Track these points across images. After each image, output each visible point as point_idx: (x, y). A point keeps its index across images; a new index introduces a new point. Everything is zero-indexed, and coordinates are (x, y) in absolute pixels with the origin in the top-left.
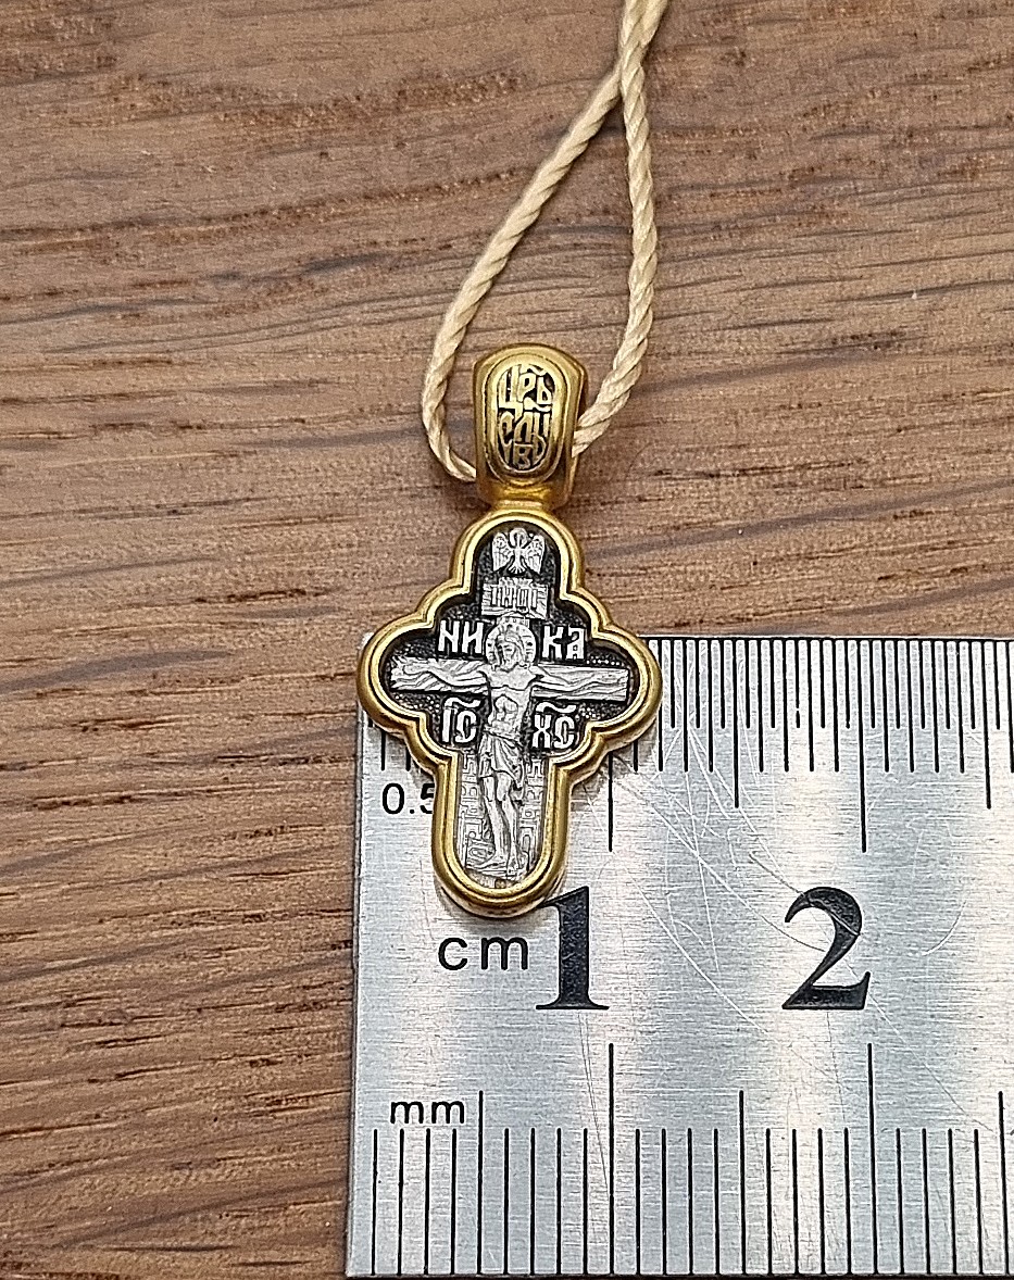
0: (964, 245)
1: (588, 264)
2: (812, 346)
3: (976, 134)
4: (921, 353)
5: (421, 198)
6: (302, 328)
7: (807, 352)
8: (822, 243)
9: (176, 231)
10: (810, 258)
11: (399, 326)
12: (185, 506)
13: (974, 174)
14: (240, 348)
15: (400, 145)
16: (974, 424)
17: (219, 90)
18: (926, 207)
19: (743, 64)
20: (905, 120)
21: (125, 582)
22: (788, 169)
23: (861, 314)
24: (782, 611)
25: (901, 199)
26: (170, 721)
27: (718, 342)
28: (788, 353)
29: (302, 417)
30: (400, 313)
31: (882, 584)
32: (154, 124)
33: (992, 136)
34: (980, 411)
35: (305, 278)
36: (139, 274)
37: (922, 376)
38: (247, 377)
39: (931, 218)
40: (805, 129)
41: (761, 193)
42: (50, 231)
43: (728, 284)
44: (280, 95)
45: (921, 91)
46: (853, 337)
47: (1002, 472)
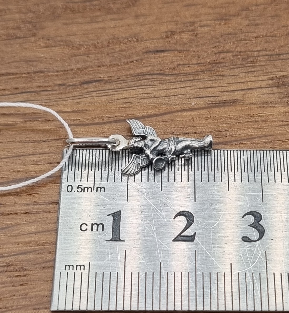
0: (254, 79)
1: (156, 83)
2: (214, 102)
3: (257, 52)
4: (243, 104)
5: (113, 67)
6: (81, 97)
7: (212, 104)
8: (217, 78)
9: (49, 74)
10: (214, 82)
11: (106, 97)
12: (48, 140)
13: (256, 62)
14: (64, 102)
15: (108, 54)
16: (256, 122)
17: (62, 41)
18: (244, 70)
19: (197, 36)
20: (239, 49)
21: (30, 158)
22: (208, 61)
23: (227, 95)
25: (237, 68)
26: (40, 193)
27: (189, 101)
28: (207, 104)
29: (80, 118)
30: (106, 94)
32: (46, 49)
33: (262, 53)
34: (258, 118)
35: (82, 85)
36: (39, 84)
37: (243, 110)
38: (66, 109)
39: (245, 72)
40: (213, 51)
41: (201, 66)
42: (17, 74)
43: (192, 88)
44: (78, 42)
45: (243, 42)
46: (224, 101)
47: (264, 133)
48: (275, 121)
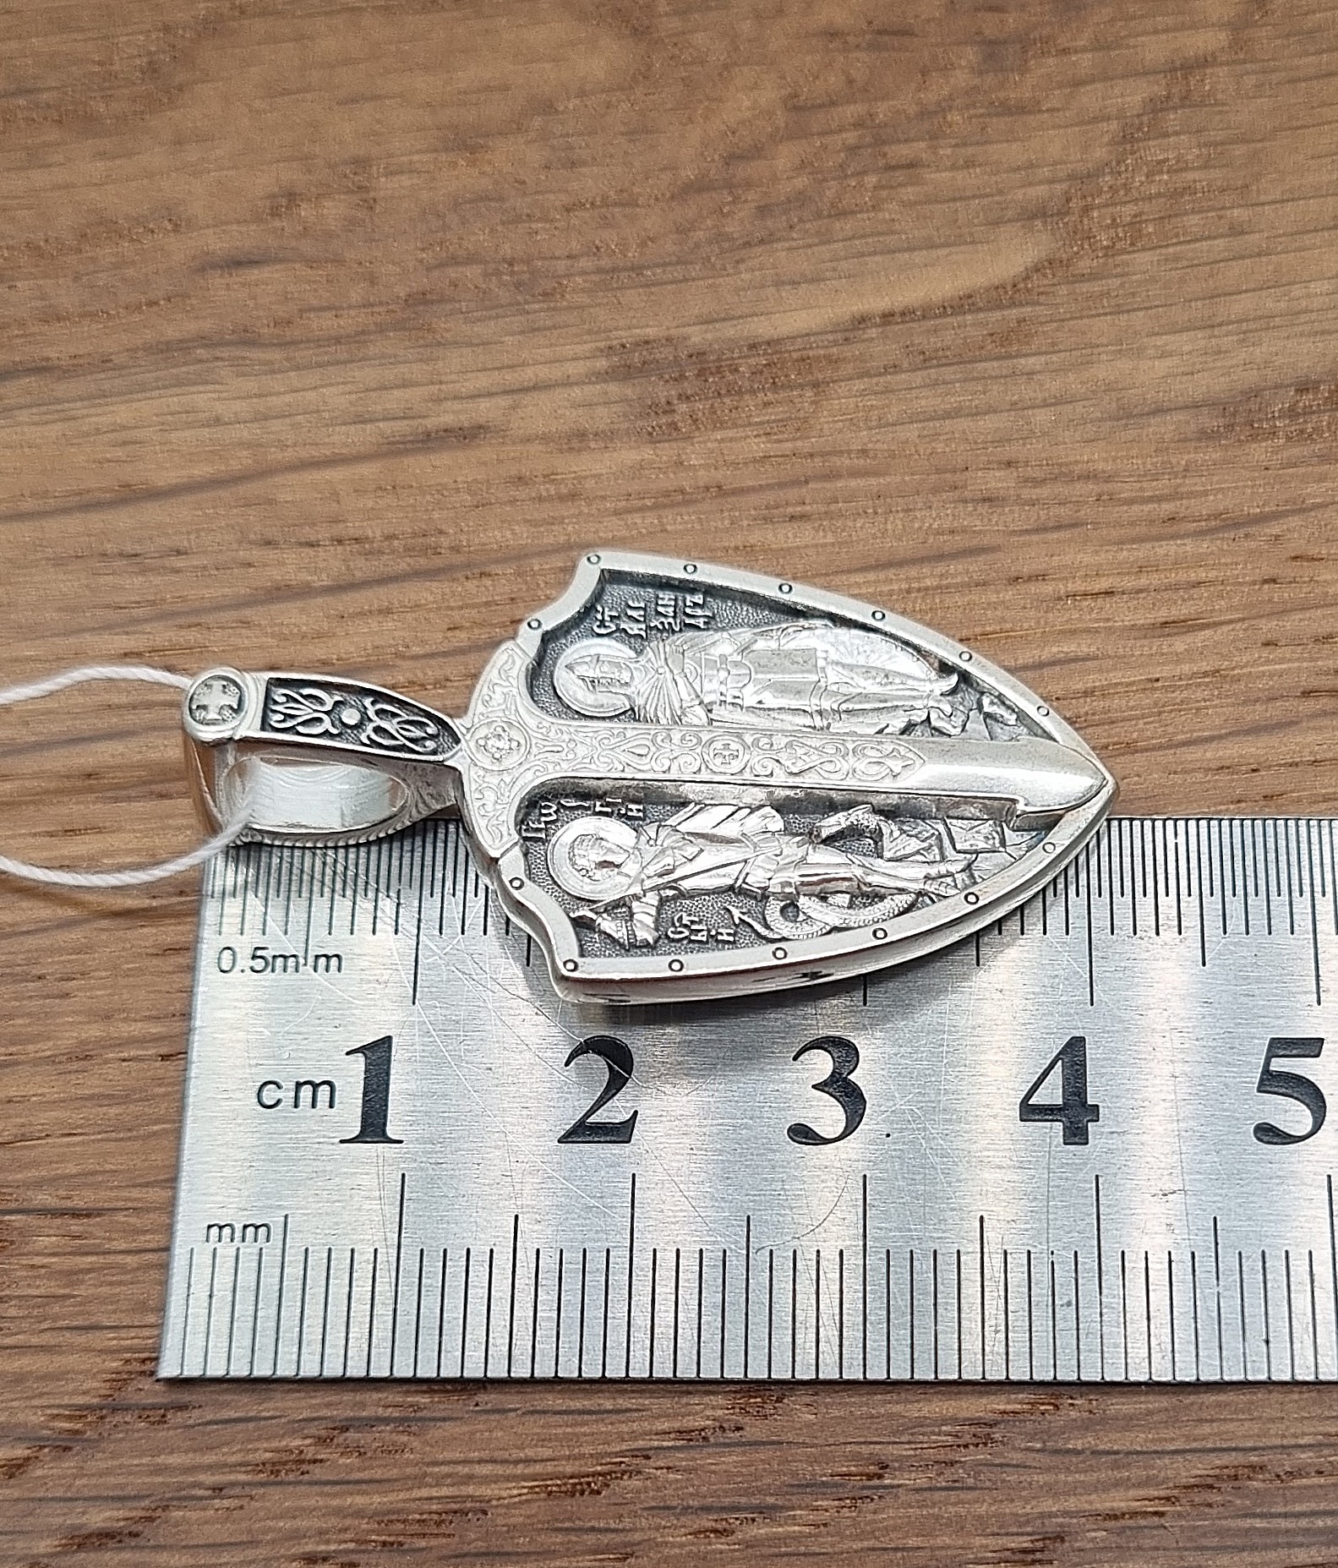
0: (549, 354)
1: (225, 373)
2: (410, 438)
3: (569, 262)
4: (503, 443)
5: (90, 321)
7: (404, 442)
8: (427, 353)
10: (415, 366)
11: (59, 426)
13: (563, 295)
16: (540, 499)
18: (519, 323)
19: (373, 208)
22: (404, 293)
23: (454, 411)
24: (361, 656)
25: (498, 317)
27: (329, 435)
28: (388, 443)
30: (63, 415)
31: (449, 634)
33: (584, 263)
34: (548, 489)
37: (502, 461)
39: (522, 332)
40: (421, 261)
41: (379, 313)
43: (342, 389)
45: (525, 228)
46: (446, 431)
47: (562, 539)
48: (604, 498)
